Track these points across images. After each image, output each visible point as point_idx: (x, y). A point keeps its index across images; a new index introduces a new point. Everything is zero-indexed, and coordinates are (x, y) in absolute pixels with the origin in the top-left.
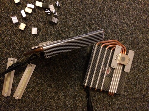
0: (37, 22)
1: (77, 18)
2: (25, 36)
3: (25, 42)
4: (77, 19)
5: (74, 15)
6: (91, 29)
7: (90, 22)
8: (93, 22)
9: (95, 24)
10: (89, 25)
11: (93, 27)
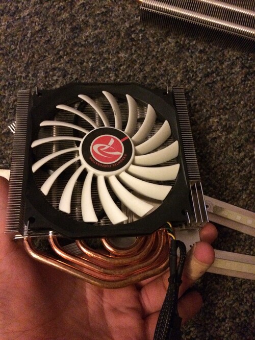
1: (54, 69)
4: (59, 69)
5: (47, 79)
6: (88, 21)
7: (65, 25)
8: (65, 15)
9: (71, 9)
10: (77, 28)
11: (83, 17)
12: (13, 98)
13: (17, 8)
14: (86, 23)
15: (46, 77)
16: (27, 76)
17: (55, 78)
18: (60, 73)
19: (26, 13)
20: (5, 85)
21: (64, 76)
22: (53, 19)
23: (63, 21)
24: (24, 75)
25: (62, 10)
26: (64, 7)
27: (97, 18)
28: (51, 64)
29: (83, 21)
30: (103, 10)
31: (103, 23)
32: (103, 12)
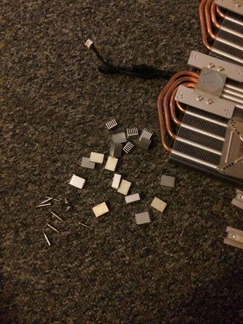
0: (147, 175)
1: (140, 88)
2: (178, 203)
3: (189, 205)
4: (143, 88)
5: (134, 94)
6: (167, 58)
7: (150, 58)
8: (151, 51)
9: (156, 47)
10: (159, 62)
11: (164, 54)
12: (108, 105)
13: (117, 41)
14: (165, 58)
15: (133, 93)
16: (120, 90)
17: (139, 94)
18: (143, 91)
19: (123, 46)
20: (104, 95)
21: (146, 94)
22: (142, 53)
23: (150, 55)
24: (118, 89)
25: (149, 47)
26: (151, 46)
27: (173, 56)
28: (138, 84)
29: (163, 57)
30: (178, 51)
31: (177, 60)
32: (178, 53)
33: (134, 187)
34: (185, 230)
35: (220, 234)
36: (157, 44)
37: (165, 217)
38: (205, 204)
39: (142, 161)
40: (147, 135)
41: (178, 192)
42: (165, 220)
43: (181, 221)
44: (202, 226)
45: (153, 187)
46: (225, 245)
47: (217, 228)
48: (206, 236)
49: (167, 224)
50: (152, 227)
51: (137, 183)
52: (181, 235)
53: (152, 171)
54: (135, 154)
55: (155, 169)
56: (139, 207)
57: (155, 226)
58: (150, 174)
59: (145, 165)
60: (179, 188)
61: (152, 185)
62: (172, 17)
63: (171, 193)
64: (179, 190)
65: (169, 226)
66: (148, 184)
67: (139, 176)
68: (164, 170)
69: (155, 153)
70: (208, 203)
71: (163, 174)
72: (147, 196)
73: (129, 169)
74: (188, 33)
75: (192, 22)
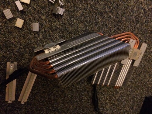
0: (37, 14)
1: (87, 5)
2: (24, 35)
3: (24, 41)
5: (84, 1)
8: (107, 9)
9: (109, 12)
10: (102, 14)
11: (106, 17)
14: (103, 18)
17: (84, 5)
18: (86, 7)
22: (106, 4)
23: (105, 9)
25: (109, 8)
27: (105, 22)
28: (89, 3)
32: (106, 24)
33: (28, 6)
34: (9, 41)
35: (12, 59)
36: (111, 12)
37: (13, 28)
38: (27, 49)
39: (45, 10)
40: (61, 11)
41: (30, 34)
42: (11, 28)
43: (13, 38)
44: (14, 50)
45: (30, 19)
46: (6, 63)
47: (15, 57)
48: (8, 53)
49: (9, 30)
50: (4, 21)
51: (30, 8)
52: (5, 39)
53: (40, 17)
54: (48, 5)
55: (42, 19)
56: (15, 11)
57: (6, 23)
58: (38, 16)
59: (43, 12)
60: (33, 34)
61: (31, 18)
62: (124, 19)
63: (29, 30)
64: (32, 34)
65: (8, 31)
66: (32, 15)
67: (35, 9)
68: (42, 24)
69: (51, 18)
70: (28, 51)
71: (40, 24)
72: (24, 15)
73: (39, 2)
74: (116, 28)
75: (121, 29)
